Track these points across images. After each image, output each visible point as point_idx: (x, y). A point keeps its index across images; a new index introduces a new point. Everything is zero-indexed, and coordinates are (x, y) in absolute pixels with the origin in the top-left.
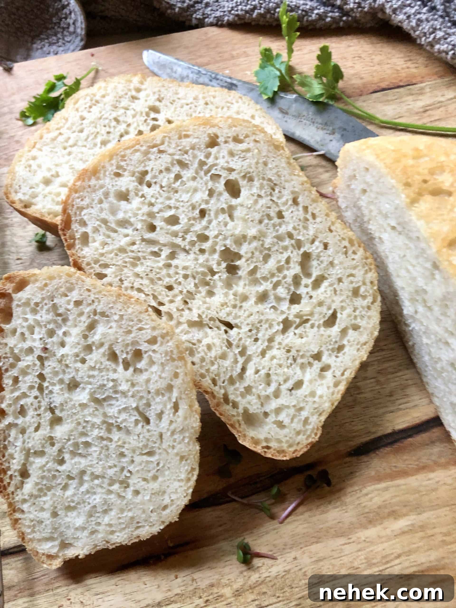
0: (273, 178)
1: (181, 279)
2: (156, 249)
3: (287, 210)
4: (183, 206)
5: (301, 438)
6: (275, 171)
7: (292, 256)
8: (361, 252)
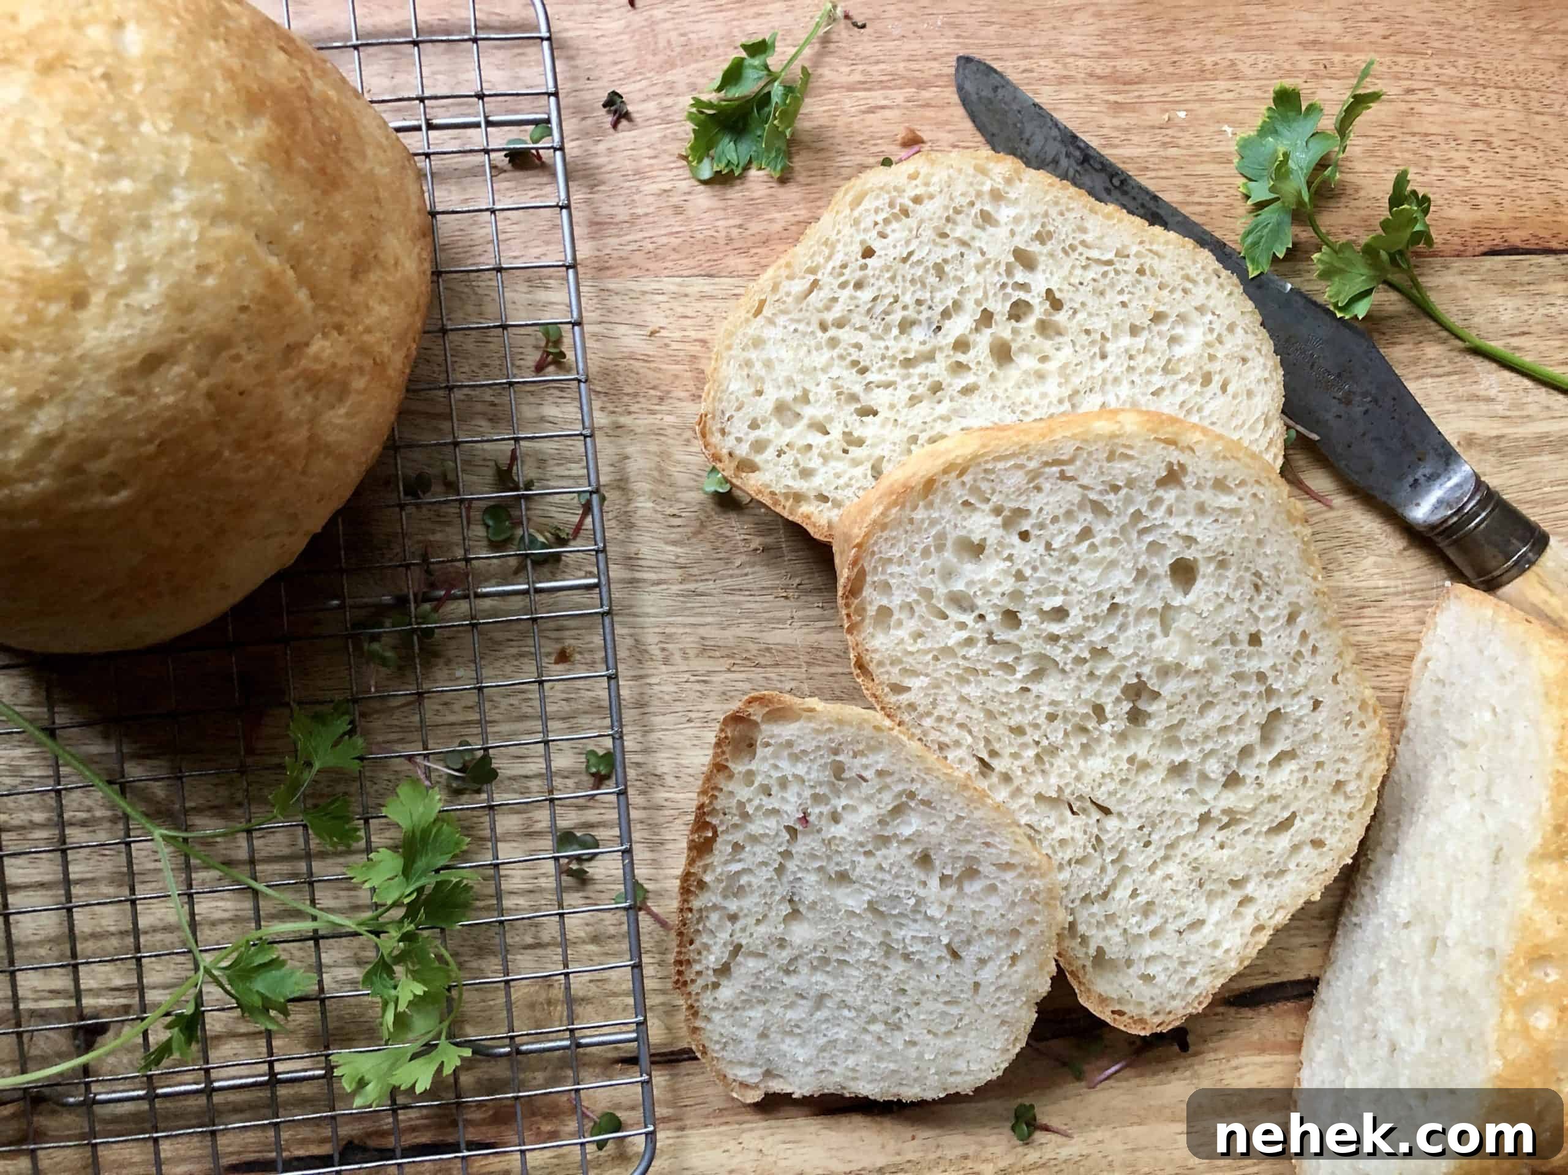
0: (1265, 574)
1: (1042, 720)
2: (1009, 659)
3: (1272, 632)
4: (1080, 592)
5: (1177, 1004)
6: (1272, 561)
7: (1252, 711)
8: (1373, 726)
